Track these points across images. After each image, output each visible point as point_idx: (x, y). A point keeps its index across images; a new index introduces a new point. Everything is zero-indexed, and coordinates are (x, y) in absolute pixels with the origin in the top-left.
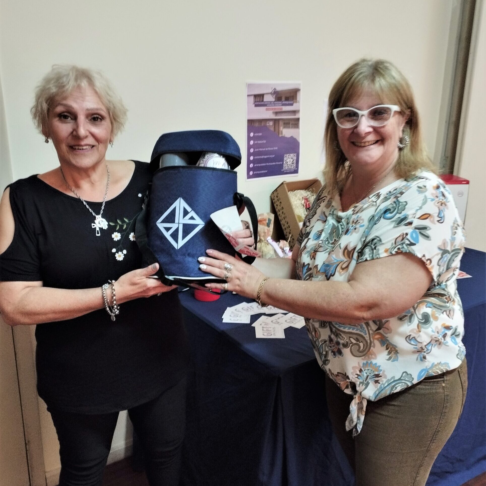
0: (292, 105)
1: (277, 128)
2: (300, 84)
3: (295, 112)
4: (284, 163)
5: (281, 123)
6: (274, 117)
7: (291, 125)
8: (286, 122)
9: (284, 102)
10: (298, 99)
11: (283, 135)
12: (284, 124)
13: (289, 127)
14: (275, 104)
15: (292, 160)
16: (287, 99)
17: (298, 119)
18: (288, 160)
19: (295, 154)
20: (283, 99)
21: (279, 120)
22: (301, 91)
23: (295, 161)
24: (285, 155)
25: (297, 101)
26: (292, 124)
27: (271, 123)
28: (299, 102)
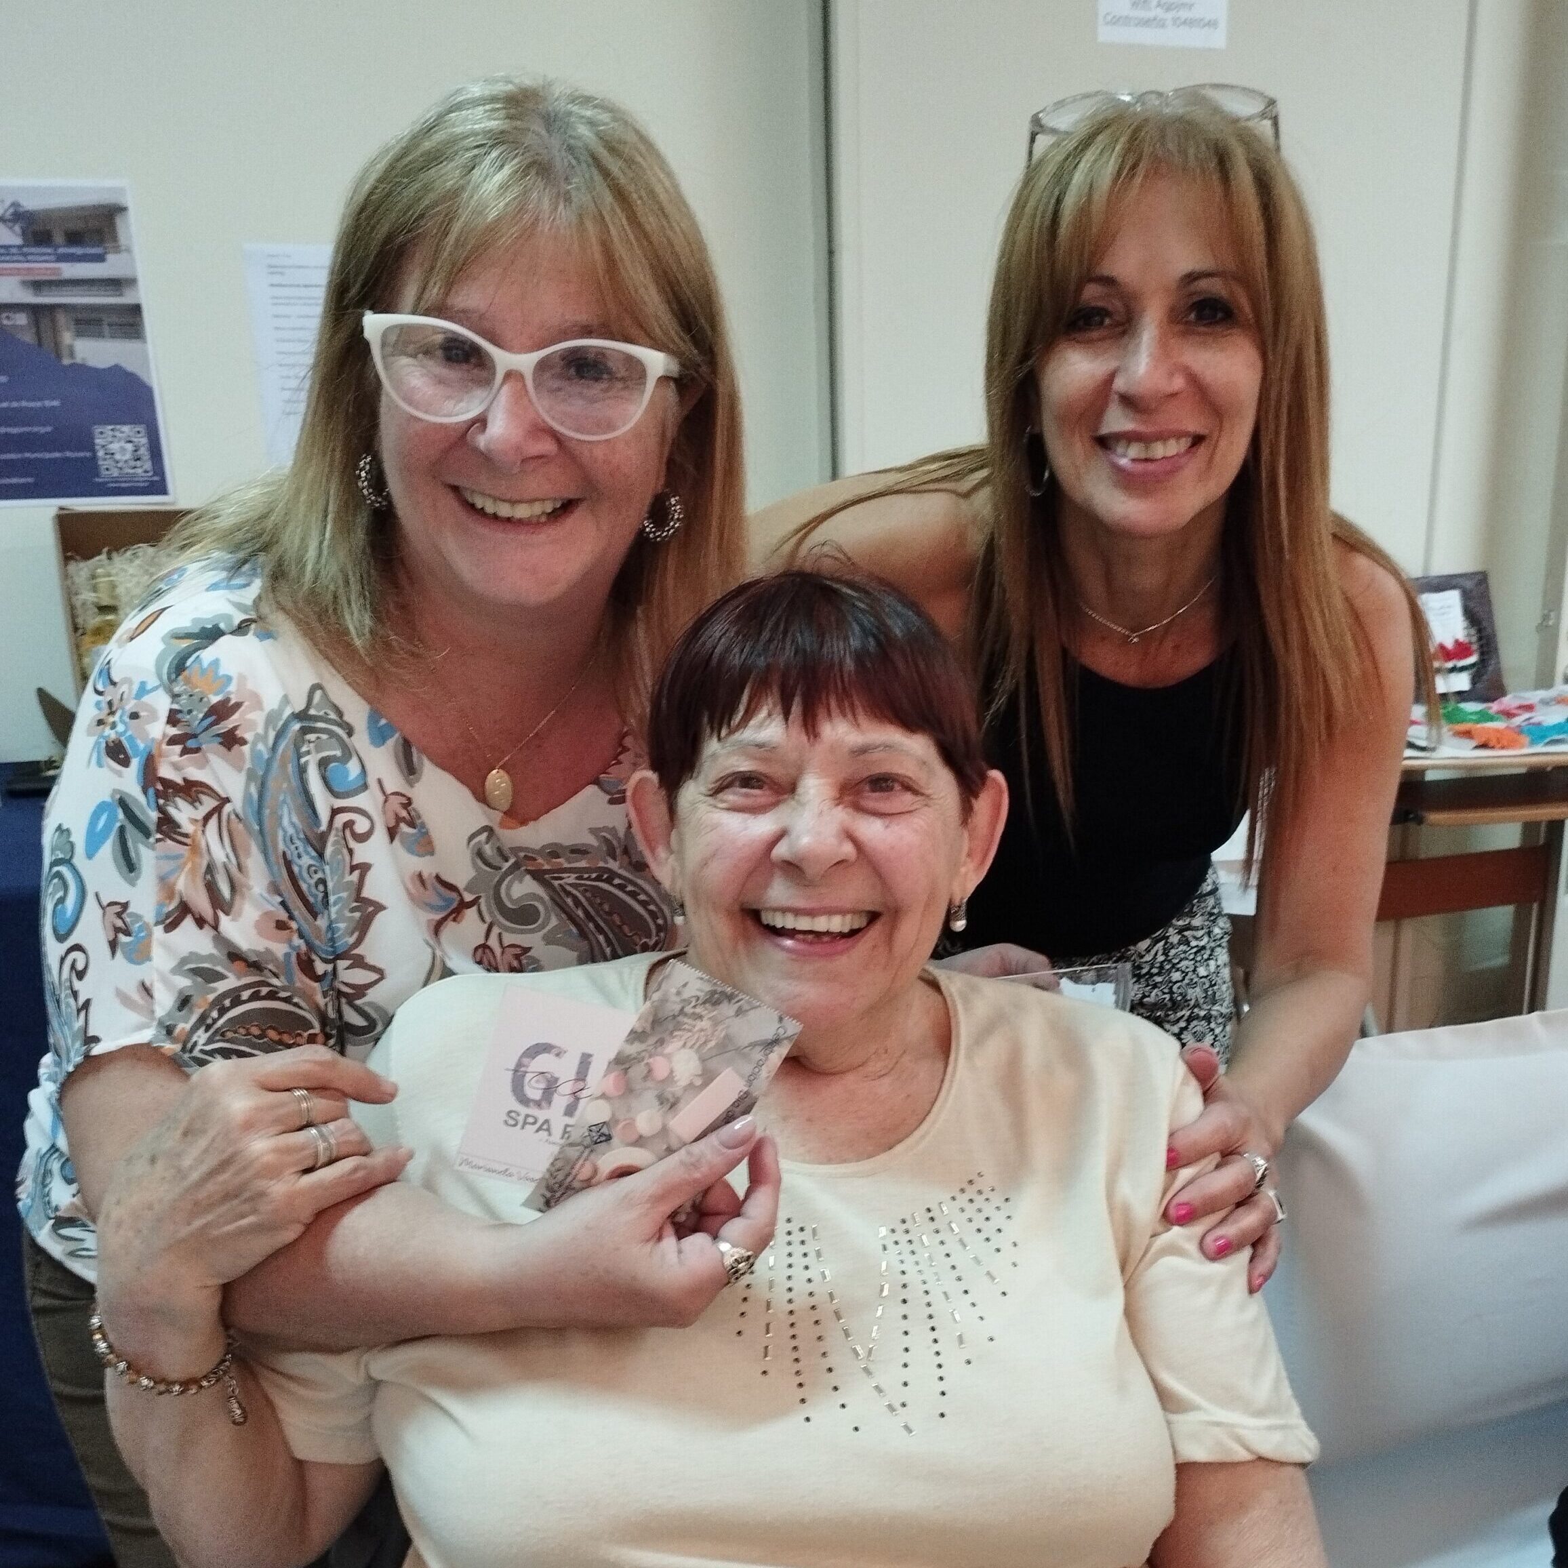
0: (100, 258)
1: (47, 336)
2: (122, 190)
3: (116, 284)
4: (101, 453)
5: (62, 318)
6: (29, 298)
7: (106, 329)
8: (84, 315)
9: (61, 250)
10: (122, 240)
11: (78, 360)
12: (78, 322)
13: (100, 335)
14: (25, 255)
15: (130, 447)
16: (74, 238)
17: (136, 310)
18: (115, 447)
19: (141, 428)
20: (59, 238)
21: (52, 308)
22: (132, 214)
23: (144, 452)
24: (97, 429)
25: (118, 246)
26: (110, 325)
27: (21, 319)
28: (128, 250)
